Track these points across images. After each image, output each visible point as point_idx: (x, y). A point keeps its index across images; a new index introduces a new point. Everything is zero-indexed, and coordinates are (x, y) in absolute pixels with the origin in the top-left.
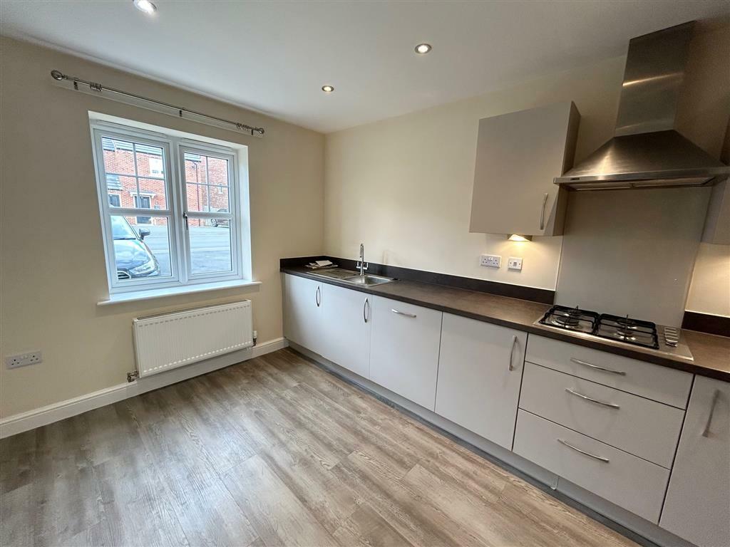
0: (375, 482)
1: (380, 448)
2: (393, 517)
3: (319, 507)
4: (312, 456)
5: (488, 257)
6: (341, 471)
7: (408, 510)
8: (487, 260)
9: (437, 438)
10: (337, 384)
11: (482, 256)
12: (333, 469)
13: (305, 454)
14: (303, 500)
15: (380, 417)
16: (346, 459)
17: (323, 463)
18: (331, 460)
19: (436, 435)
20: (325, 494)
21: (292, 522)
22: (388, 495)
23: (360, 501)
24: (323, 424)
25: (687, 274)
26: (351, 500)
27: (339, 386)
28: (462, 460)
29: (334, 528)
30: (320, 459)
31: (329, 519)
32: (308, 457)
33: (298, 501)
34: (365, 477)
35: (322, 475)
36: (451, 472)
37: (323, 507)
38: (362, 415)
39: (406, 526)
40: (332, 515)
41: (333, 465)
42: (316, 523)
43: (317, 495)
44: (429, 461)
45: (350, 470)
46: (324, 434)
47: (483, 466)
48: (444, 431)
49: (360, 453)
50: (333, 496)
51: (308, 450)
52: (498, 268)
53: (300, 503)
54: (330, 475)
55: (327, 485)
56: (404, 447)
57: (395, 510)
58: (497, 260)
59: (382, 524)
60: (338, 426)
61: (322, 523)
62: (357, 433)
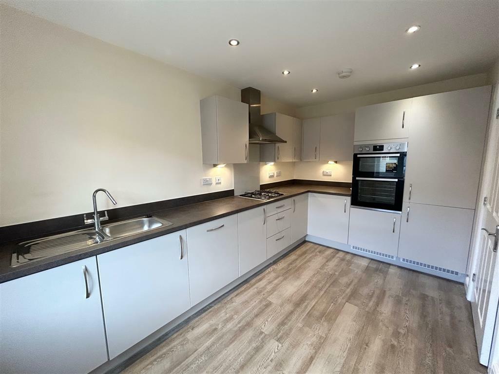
0: (285, 317)
1: (257, 316)
2: (304, 311)
3: (312, 348)
4: (271, 361)
5: (206, 179)
6: (281, 337)
7: (298, 305)
8: (205, 180)
9: (245, 288)
10: (159, 354)
11: (203, 179)
12: (280, 343)
13: (269, 368)
14: (312, 359)
15: (223, 315)
16: (270, 335)
17: (276, 350)
18: (273, 345)
19: (242, 289)
20: (302, 345)
21: (329, 362)
22: (292, 313)
23: (300, 325)
24: (230, 358)
25: (258, 173)
26: (301, 330)
27: (164, 350)
28: (261, 283)
29: (321, 337)
30: (273, 353)
31: (317, 340)
32: (273, 364)
33: (313, 362)
34: (283, 323)
35: (288, 349)
36: (269, 288)
37: (312, 345)
38: (220, 326)
39: (306, 307)
40: (314, 339)
41: (277, 343)
42: (323, 347)
43: (304, 351)
44: (264, 294)
45: (279, 332)
46: (243, 356)
47: (264, 277)
48: (239, 285)
49: (263, 326)
50: (302, 340)
51: (265, 365)
52: (212, 184)
53: (314, 361)
54: (287, 344)
55: (295, 346)
56: (253, 303)
57: (299, 310)
58: (210, 179)
59: (309, 315)
60: (233, 344)
61: (321, 344)
62: (241, 330)
